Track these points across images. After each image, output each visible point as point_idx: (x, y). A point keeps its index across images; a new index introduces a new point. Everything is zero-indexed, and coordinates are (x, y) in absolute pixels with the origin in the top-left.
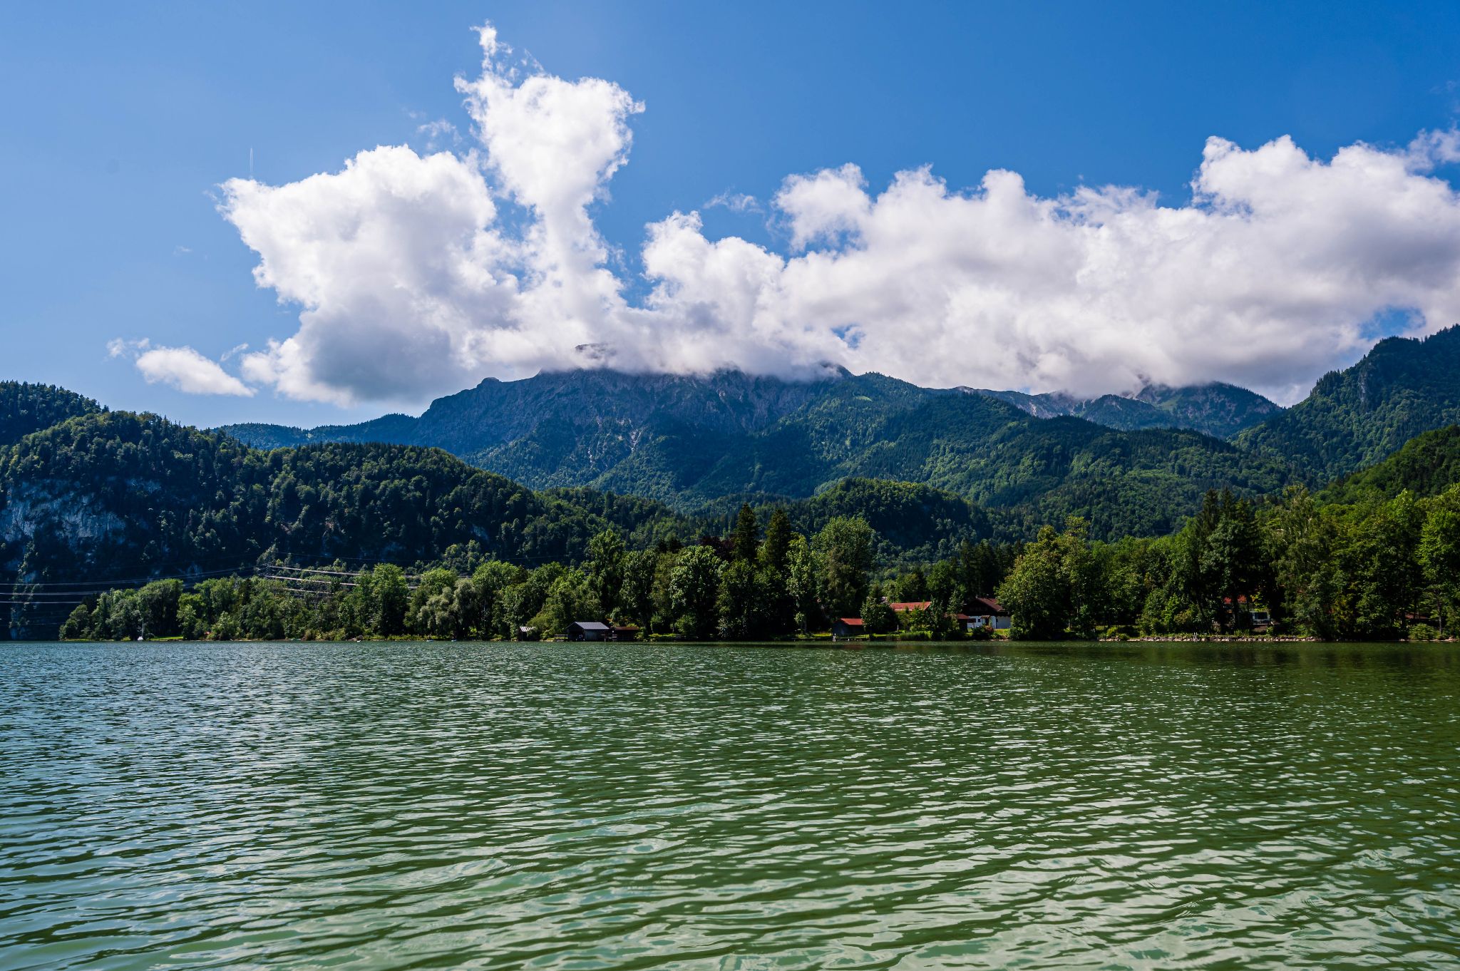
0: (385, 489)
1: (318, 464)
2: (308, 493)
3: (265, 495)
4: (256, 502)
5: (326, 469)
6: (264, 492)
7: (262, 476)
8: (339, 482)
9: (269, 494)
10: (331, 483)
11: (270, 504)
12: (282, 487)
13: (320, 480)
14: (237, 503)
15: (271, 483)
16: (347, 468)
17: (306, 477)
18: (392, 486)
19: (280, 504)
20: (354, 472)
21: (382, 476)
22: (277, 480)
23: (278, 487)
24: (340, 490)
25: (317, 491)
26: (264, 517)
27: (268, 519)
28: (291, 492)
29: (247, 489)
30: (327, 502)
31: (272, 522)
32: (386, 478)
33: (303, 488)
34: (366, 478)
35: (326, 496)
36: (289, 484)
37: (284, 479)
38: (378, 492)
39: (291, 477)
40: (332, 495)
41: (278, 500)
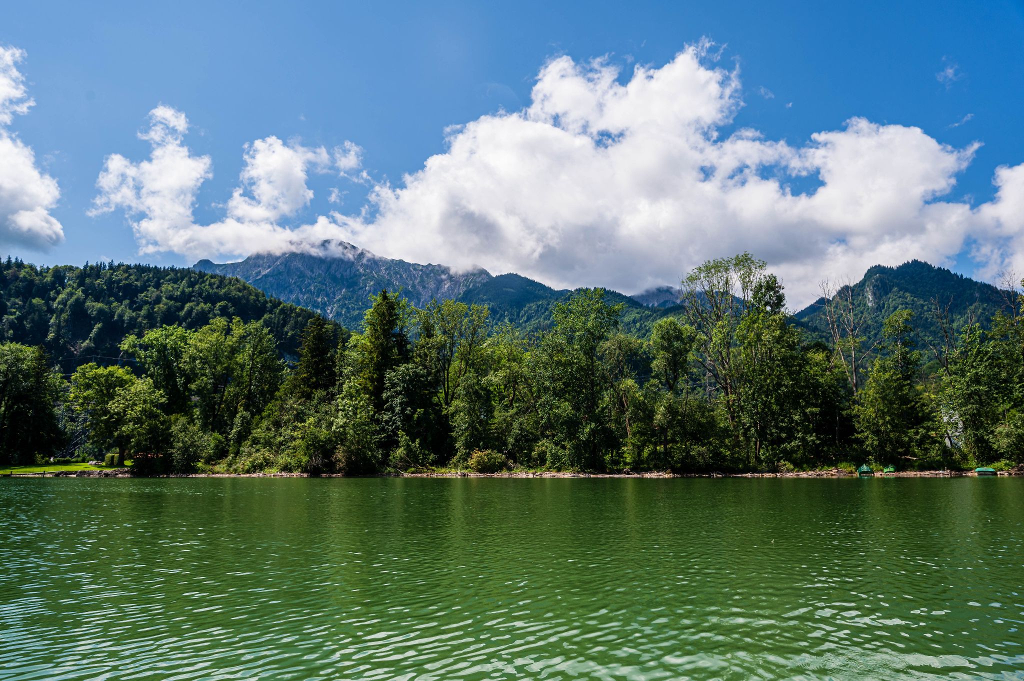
0: (190, 311)
1: (110, 282)
2: (101, 311)
3: (46, 311)
4: (36, 317)
5: (119, 288)
6: (45, 308)
7: (44, 291)
8: (135, 302)
9: (51, 311)
10: (127, 302)
11: (52, 321)
12: (69, 303)
13: (112, 299)
14: (13, 317)
15: (54, 299)
16: (144, 288)
17: (98, 296)
18: (199, 308)
19: (66, 321)
20: (152, 293)
21: (185, 298)
22: (61, 296)
23: (64, 303)
24: (139, 308)
25: (110, 308)
26: (46, 336)
27: (51, 336)
28: (78, 309)
29: (25, 302)
30: (123, 321)
31: (56, 339)
32: (190, 301)
33: (94, 306)
34: (166, 298)
35: (121, 316)
36: (77, 300)
37: (71, 294)
38: (182, 313)
39: (79, 293)
40: (128, 314)
41: (64, 316)
